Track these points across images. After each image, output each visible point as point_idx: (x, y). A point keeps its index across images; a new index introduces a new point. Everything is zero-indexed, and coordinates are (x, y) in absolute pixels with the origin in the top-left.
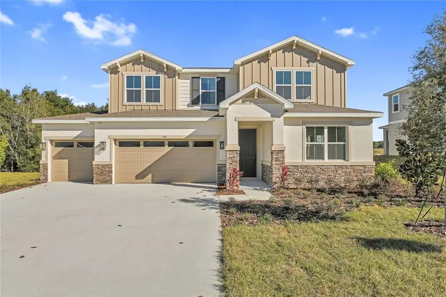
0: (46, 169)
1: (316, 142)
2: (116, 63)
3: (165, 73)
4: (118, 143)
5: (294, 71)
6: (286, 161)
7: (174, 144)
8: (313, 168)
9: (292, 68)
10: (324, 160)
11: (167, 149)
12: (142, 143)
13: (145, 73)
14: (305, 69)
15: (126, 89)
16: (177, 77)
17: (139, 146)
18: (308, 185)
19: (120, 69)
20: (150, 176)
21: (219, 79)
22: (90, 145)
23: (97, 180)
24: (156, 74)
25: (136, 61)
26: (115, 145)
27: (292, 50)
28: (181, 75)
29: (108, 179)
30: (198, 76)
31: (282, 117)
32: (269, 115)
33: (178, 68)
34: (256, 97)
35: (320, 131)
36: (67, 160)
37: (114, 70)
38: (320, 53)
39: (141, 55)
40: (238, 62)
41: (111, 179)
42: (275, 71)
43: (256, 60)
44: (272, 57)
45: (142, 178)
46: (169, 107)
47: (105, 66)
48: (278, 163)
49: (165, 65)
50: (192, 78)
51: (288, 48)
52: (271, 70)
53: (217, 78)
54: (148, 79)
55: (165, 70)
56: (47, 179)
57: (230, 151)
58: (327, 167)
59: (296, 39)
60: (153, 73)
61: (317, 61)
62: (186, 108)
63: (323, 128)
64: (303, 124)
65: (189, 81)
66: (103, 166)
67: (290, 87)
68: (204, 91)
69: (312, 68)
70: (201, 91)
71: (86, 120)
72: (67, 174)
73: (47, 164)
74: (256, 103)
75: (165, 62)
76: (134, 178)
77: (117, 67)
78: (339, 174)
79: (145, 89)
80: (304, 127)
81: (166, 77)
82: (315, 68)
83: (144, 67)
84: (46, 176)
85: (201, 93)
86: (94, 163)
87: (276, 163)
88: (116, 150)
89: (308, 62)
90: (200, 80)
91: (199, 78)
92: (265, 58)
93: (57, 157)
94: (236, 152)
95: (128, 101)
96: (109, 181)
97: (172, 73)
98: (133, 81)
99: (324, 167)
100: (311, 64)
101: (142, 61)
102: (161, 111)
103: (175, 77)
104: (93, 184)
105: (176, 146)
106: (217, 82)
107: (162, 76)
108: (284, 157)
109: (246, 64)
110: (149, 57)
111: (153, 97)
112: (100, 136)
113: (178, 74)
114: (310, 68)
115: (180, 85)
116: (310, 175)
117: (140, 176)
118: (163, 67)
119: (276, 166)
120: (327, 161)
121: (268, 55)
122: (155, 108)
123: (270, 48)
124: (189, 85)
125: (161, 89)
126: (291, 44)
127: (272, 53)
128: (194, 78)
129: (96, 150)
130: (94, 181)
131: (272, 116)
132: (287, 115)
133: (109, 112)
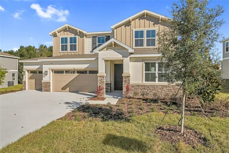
0: (25, 83)
1: (151, 71)
2: (55, 32)
3: (79, 35)
4: (54, 72)
5: (145, 30)
6: (130, 82)
7: (80, 72)
8: (148, 87)
9: (144, 28)
10: (155, 82)
11: (76, 75)
12: (65, 72)
13: (69, 36)
14: (152, 28)
15: (60, 44)
16: (85, 37)
17: (63, 73)
18: (141, 97)
19: (58, 34)
20: (68, 89)
21: (107, 37)
22: (41, 72)
23: (44, 90)
24: (75, 36)
25: (65, 30)
26: (52, 72)
27: (144, 18)
28: (87, 36)
29: (49, 89)
30: (96, 36)
31: (129, 58)
32: (121, 56)
33: (84, 32)
34: (113, 46)
35: (153, 65)
36: (34, 80)
37: (55, 35)
38: (160, 18)
39: (67, 27)
40: (113, 27)
41: (50, 90)
42: (134, 31)
43: (123, 25)
44: (133, 23)
45: (65, 90)
46: (80, 53)
47: (51, 34)
48: (126, 83)
49: (78, 31)
50: (93, 37)
51: (142, 17)
52: (132, 30)
53: (106, 36)
54: (71, 38)
55: (79, 34)
56: (25, 88)
57: (100, 76)
58: (157, 86)
59: (146, 11)
60: (73, 36)
61: (159, 23)
62: (90, 53)
63: (155, 63)
64: (143, 61)
65: (91, 39)
66: (46, 83)
67: (143, 39)
68: (99, 44)
69: (156, 28)
70: (97, 44)
71: (38, 60)
72: (34, 86)
73: (26, 81)
74: (113, 50)
75: (78, 30)
76: (61, 89)
77: (56, 34)
78: (164, 91)
79: (69, 44)
80: (143, 62)
81: (80, 37)
82: (158, 28)
83: (69, 33)
84: (25, 87)
85: (97, 45)
86: (42, 81)
87: (125, 83)
88: (53, 75)
89: (154, 24)
90: (97, 38)
91: (96, 37)
92: (128, 24)
93: (30, 78)
94: (103, 77)
95: (62, 50)
96: (49, 90)
97: (82, 35)
98: (64, 40)
99: (155, 86)
100: (155, 25)
101: (68, 29)
102: (77, 55)
103: (84, 37)
104: (42, 91)
105: (80, 73)
106: (106, 39)
107: (77, 37)
108: (129, 80)
109: (118, 28)
110: (71, 27)
111: (73, 48)
112: (45, 68)
113: (86, 36)
114: (155, 28)
115: (87, 41)
116: (146, 91)
117: (64, 89)
118: (77, 32)
119: (125, 85)
120: (157, 82)
121: (130, 22)
122: (74, 53)
123: (131, 18)
124: (91, 41)
125: (77, 44)
126: (143, 15)
127: (132, 21)
128: (94, 37)
129: (43, 75)
130: (43, 90)
131: (123, 57)
132: (132, 56)
133: (53, 56)
